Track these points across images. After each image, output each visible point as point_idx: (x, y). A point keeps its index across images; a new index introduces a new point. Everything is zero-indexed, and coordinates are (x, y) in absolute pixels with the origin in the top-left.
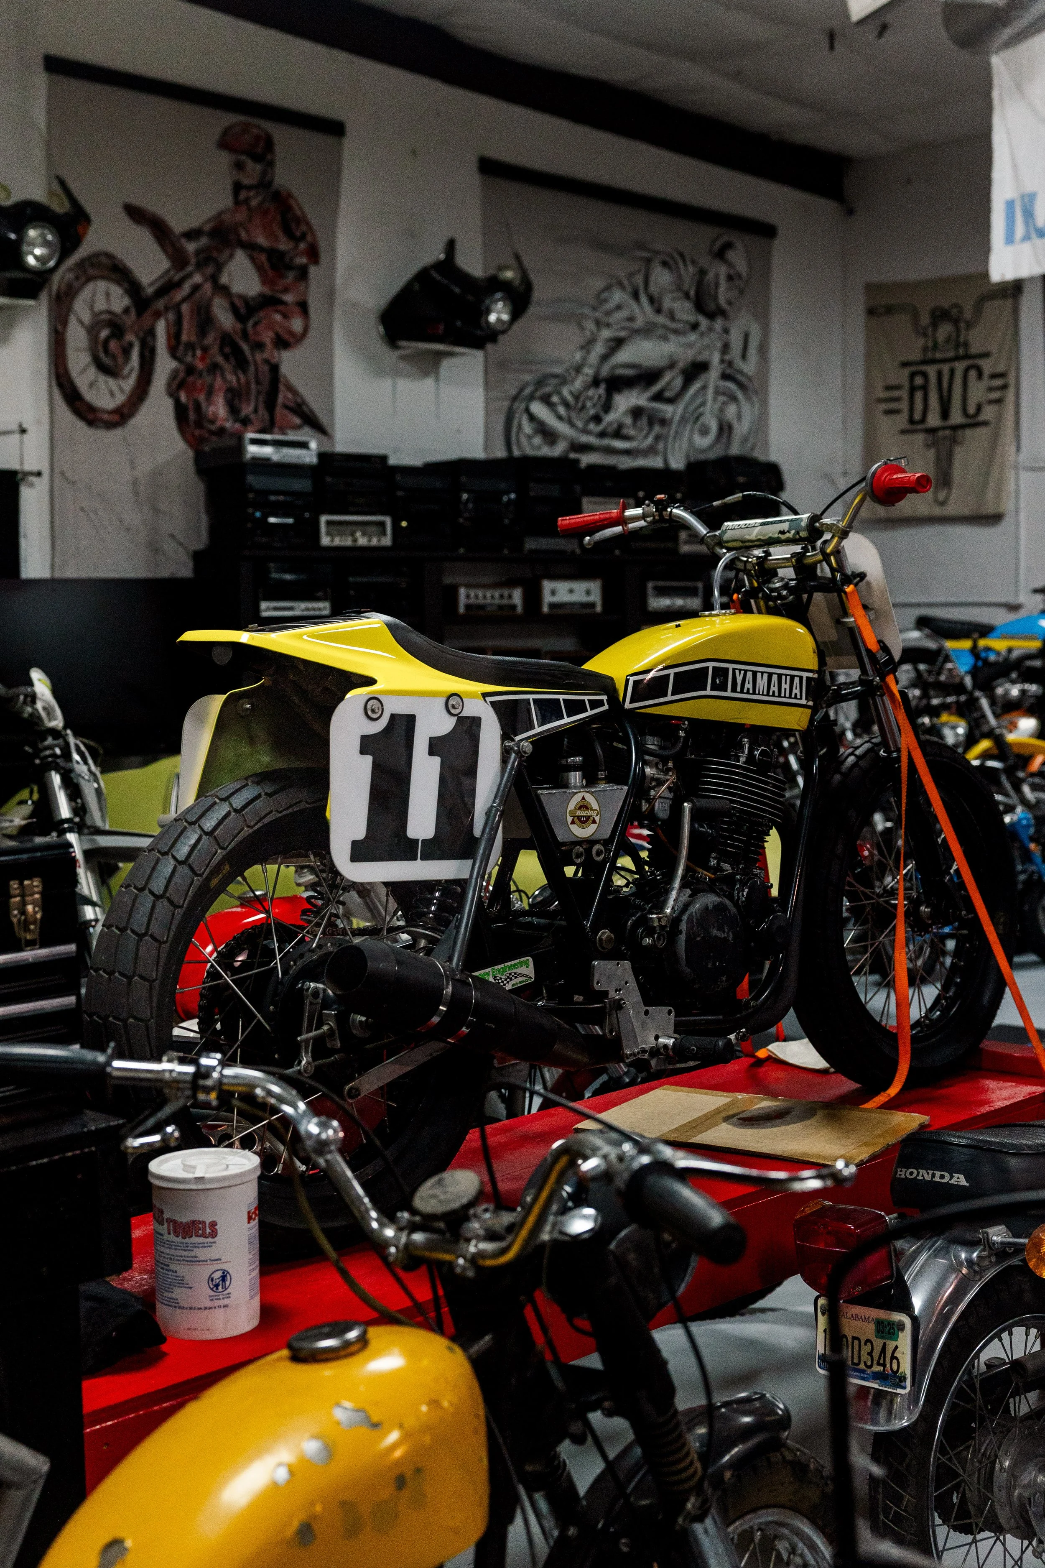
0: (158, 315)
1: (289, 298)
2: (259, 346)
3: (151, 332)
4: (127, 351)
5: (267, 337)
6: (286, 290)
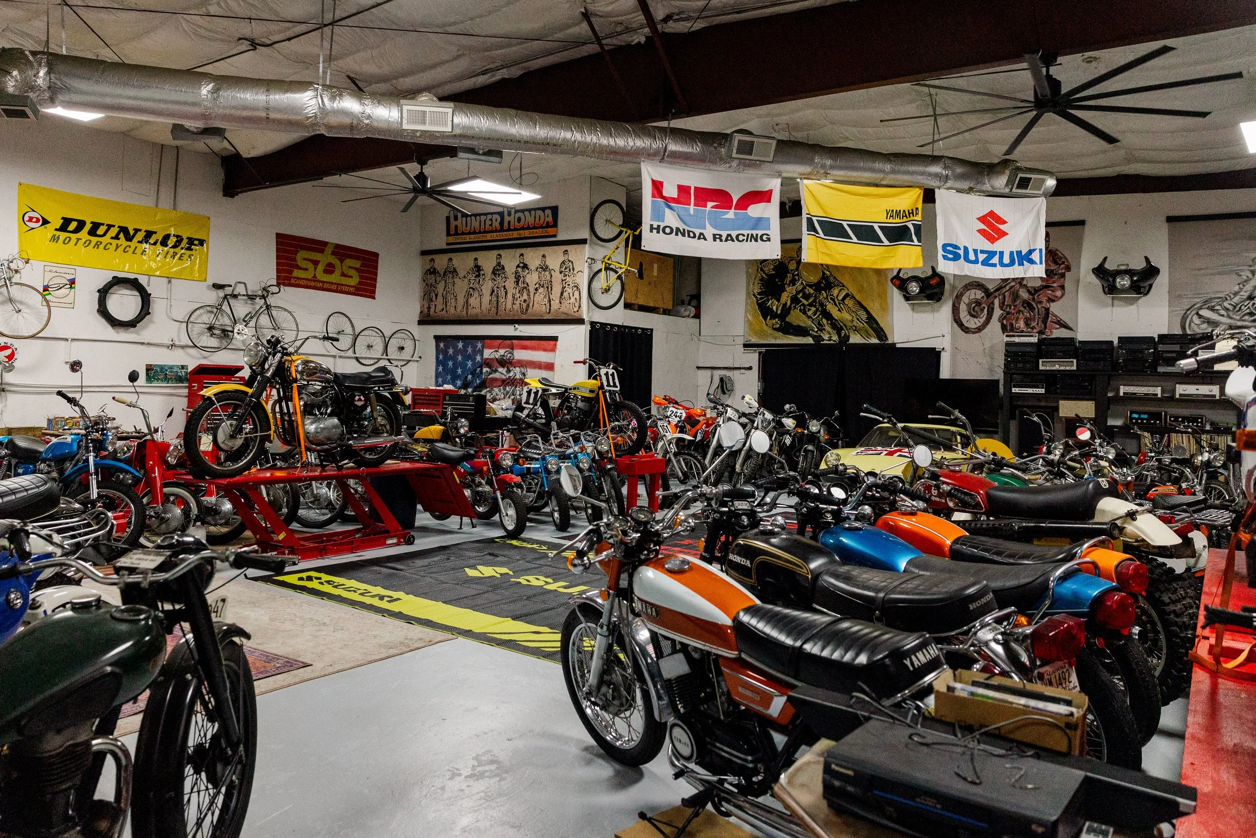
0: (995, 297)
1: (1055, 285)
2: (1041, 302)
3: (993, 303)
4: (982, 310)
5: (1044, 299)
6: (1054, 282)
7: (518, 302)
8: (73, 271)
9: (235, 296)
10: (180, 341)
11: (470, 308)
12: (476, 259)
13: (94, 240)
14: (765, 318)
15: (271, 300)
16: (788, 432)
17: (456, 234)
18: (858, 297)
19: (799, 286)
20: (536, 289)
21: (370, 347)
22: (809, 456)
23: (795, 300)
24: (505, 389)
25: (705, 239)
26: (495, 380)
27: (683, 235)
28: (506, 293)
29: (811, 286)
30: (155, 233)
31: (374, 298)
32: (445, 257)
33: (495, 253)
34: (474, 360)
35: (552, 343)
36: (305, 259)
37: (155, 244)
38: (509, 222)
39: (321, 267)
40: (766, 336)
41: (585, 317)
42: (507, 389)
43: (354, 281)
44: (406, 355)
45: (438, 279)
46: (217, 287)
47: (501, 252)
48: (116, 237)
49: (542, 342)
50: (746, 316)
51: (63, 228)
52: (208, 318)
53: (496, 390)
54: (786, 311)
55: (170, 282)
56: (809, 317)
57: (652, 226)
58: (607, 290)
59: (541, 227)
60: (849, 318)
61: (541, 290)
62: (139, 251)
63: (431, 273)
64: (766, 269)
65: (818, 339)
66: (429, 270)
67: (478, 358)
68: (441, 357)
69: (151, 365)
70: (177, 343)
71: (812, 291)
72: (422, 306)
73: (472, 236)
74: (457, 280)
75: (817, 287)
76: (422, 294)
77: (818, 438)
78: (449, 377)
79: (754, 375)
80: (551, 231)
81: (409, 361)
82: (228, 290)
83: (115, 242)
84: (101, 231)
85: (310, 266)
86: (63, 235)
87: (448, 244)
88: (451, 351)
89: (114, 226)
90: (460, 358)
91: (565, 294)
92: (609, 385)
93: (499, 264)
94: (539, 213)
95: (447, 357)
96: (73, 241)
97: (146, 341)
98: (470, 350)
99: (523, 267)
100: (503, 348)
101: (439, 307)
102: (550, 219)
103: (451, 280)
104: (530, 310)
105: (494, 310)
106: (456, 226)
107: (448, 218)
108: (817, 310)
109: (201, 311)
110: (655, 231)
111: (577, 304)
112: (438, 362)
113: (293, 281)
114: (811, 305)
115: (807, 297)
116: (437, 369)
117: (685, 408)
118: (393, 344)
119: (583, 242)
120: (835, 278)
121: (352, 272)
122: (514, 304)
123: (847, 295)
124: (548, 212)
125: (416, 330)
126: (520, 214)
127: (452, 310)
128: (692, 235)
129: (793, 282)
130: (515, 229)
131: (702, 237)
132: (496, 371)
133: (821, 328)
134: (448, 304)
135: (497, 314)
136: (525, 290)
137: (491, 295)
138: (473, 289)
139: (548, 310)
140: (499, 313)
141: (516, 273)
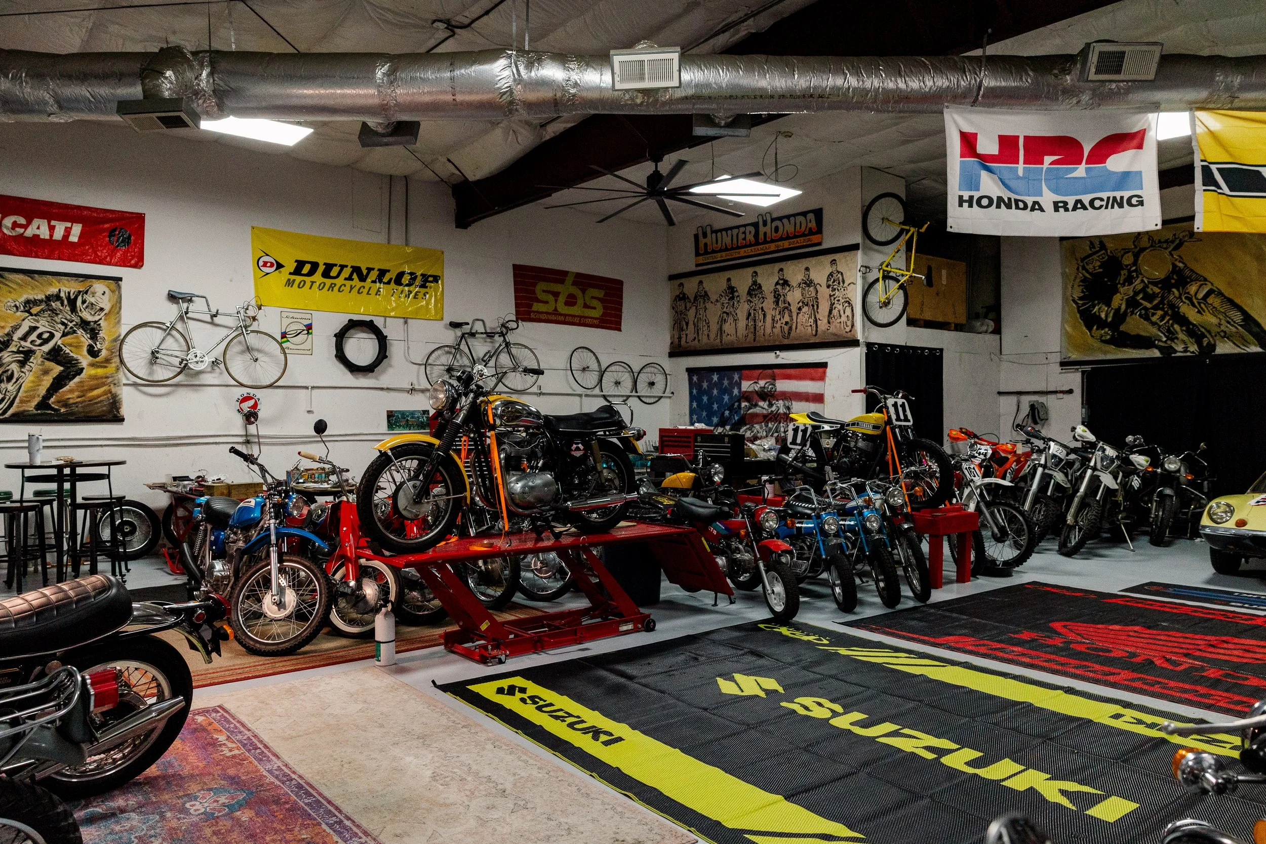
7: (778, 325)
8: (309, 316)
9: (473, 335)
10: (419, 385)
11: (724, 337)
12: (729, 280)
13: (328, 282)
14: (1090, 329)
15: (510, 337)
16: (1135, 472)
17: (706, 252)
18: (1228, 293)
19: (1138, 284)
20: (800, 309)
21: (617, 383)
22: (1168, 503)
23: (1132, 303)
24: (767, 426)
25: (1041, 209)
26: (756, 415)
27: (1009, 206)
28: (764, 315)
29: (1155, 284)
30: (389, 271)
31: (620, 330)
32: (695, 280)
33: (750, 270)
34: (730, 393)
35: (821, 370)
36: (544, 291)
37: (389, 283)
38: (765, 234)
39: (562, 299)
40: (1091, 349)
41: (860, 337)
42: (770, 425)
43: (597, 313)
44: (657, 391)
45: (688, 305)
46: (455, 325)
47: (758, 269)
48: (350, 278)
49: (809, 370)
50: (1063, 328)
51: (297, 271)
52: (446, 360)
53: (757, 427)
54: (1120, 317)
55: (406, 322)
56: (1154, 324)
57: (961, 197)
58: (886, 304)
59: (803, 235)
60: (1214, 320)
61: (805, 309)
62: (373, 292)
63: (681, 299)
64: (1090, 267)
65: (1167, 351)
66: (678, 296)
67: (736, 391)
68: (695, 391)
69: (392, 412)
70: (416, 387)
71: (1157, 290)
72: (672, 337)
73: (724, 254)
74: (709, 305)
75: (1166, 284)
76: (672, 323)
77: (1178, 478)
78: (704, 414)
79: (1076, 399)
80: (815, 239)
81: (661, 397)
82: (466, 329)
83: (348, 283)
84: (334, 273)
85: (551, 298)
86: (298, 279)
87: (697, 265)
88: (705, 385)
89: (346, 266)
90: (715, 392)
91: (835, 312)
92: (898, 419)
93: (755, 283)
94: (800, 218)
95: (701, 392)
96: (308, 284)
97: (385, 386)
98: (726, 382)
99: (783, 285)
100: (763, 378)
101: (691, 336)
102: (813, 225)
103: (702, 305)
104: (793, 333)
105: (751, 336)
106: (706, 244)
107: (696, 237)
108: (1166, 314)
109: (439, 352)
110: (966, 205)
111: (849, 323)
112: (692, 398)
113: (532, 315)
114: (1156, 308)
115: (1149, 298)
116: (691, 406)
117: (989, 443)
118: (643, 379)
119: (855, 247)
120: (1192, 270)
121: (595, 303)
122: (773, 327)
123: (1210, 292)
124: (811, 216)
125: (667, 364)
126: (778, 223)
127: (705, 338)
128: (1021, 205)
129: (1129, 280)
130: (772, 241)
131: (1037, 207)
132: (756, 405)
133: (1171, 335)
134: (700, 332)
135: (754, 340)
136: (786, 311)
137: (748, 319)
138: (727, 314)
139: (814, 332)
140: (757, 338)
141: (775, 292)
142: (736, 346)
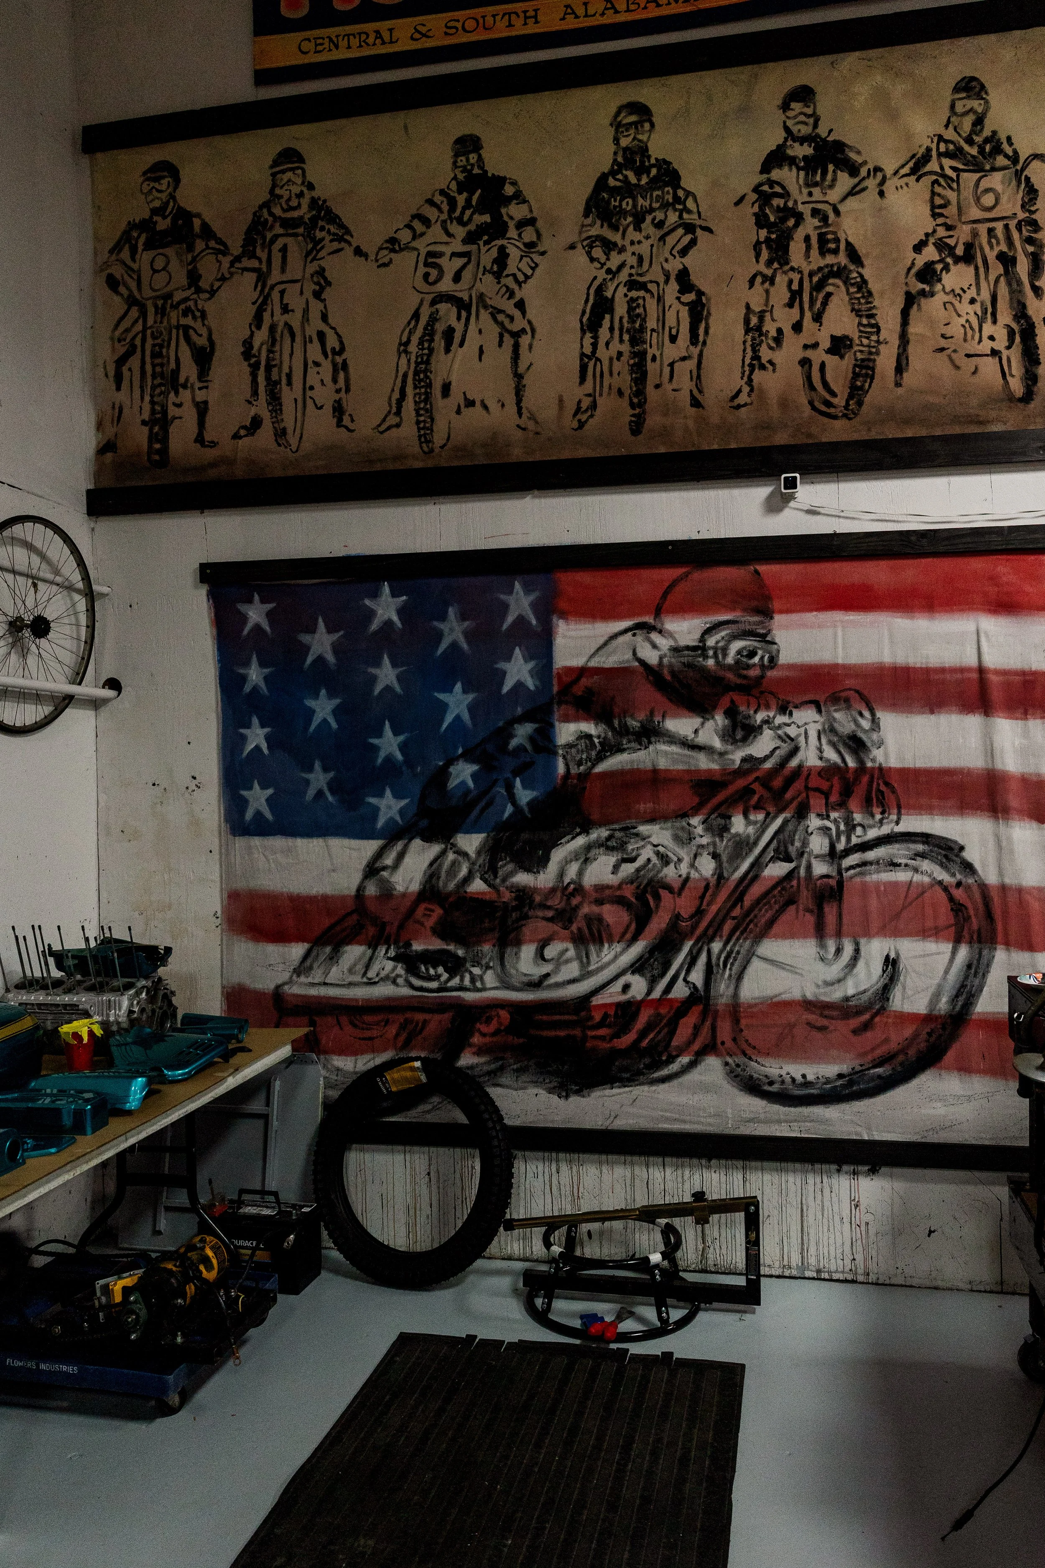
7: (786, 355)
11: (444, 409)
12: (468, 143)
20: (928, 274)
28: (699, 311)
32: (254, 148)
33: (602, 100)
34: (485, 679)
42: (738, 825)
45: (209, 268)
47: (654, 92)
49: (977, 564)
63: (156, 241)
66: (145, 225)
67: (519, 671)
68: (254, 674)
72: (107, 419)
73: (435, 20)
74: (341, 265)
76: (107, 354)
78: (326, 784)
81: (68, 700)
87: (263, 77)
88: (322, 642)
90: (387, 674)
93: (635, 157)
95: (295, 676)
98: (454, 631)
100: (690, 607)
101: (232, 413)
103: (296, 266)
116: (232, 742)
122: (756, 363)
132: (650, 734)
134: (288, 396)
135: (637, 427)
136: (836, 286)
137: (592, 325)
138: (462, 306)
139: (1017, 386)
140: (653, 420)
141: (764, 198)
142: (517, 454)
